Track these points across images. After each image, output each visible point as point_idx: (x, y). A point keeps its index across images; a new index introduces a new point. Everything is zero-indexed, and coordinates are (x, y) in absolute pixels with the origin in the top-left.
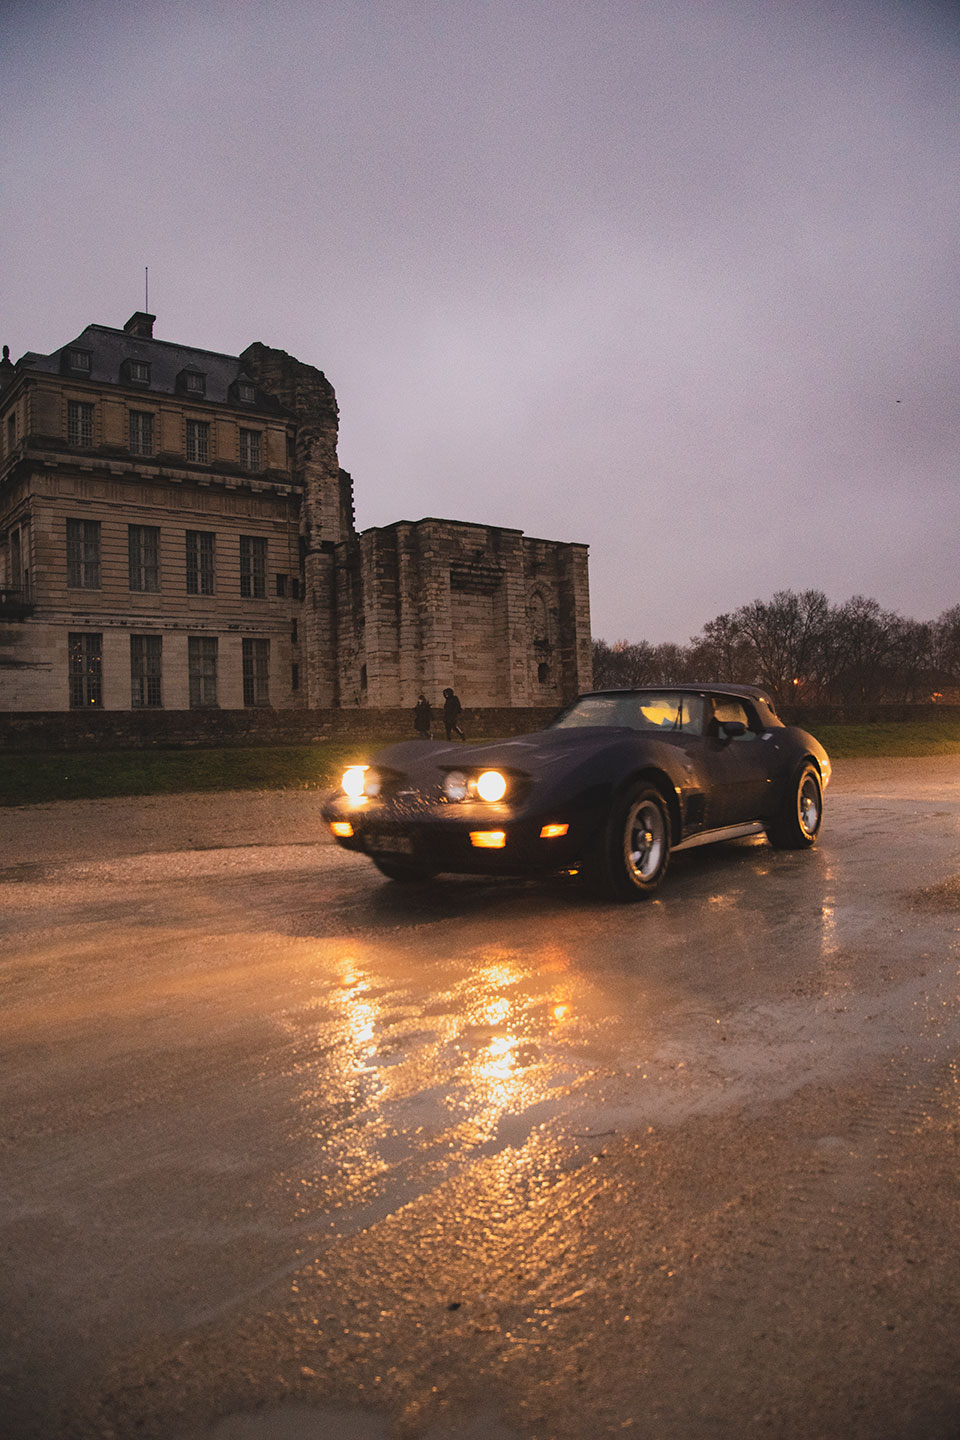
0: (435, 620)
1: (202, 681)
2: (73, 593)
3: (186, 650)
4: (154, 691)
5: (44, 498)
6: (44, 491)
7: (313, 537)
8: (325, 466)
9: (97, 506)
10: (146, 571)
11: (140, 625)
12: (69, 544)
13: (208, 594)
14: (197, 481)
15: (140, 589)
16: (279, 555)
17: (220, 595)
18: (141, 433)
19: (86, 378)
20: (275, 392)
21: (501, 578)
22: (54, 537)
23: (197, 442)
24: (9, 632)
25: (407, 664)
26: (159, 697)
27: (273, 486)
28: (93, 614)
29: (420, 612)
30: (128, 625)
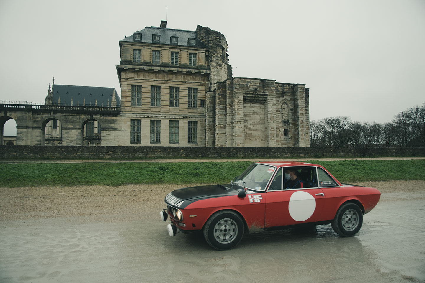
0: (237, 113)
1: (174, 134)
2: (133, 107)
3: (169, 124)
4: (158, 138)
5: (124, 79)
6: (125, 78)
7: (212, 87)
8: (217, 63)
9: (141, 80)
10: (157, 100)
11: (154, 117)
12: (132, 93)
13: (177, 106)
14: (173, 71)
15: (154, 106)
16: (201, 93)
17: (181, 107)
18: (156, 57)
19: (140, 42)
20: (204, 40)
21: (266, 98)
22: (127, 91)
23: (175, 58)
24: (113, 120)
25: (228, 129)
26: (159, 139)
27: (199, 71)
28: (138, 114)
29: (233, 111)
30: (150, 117)
